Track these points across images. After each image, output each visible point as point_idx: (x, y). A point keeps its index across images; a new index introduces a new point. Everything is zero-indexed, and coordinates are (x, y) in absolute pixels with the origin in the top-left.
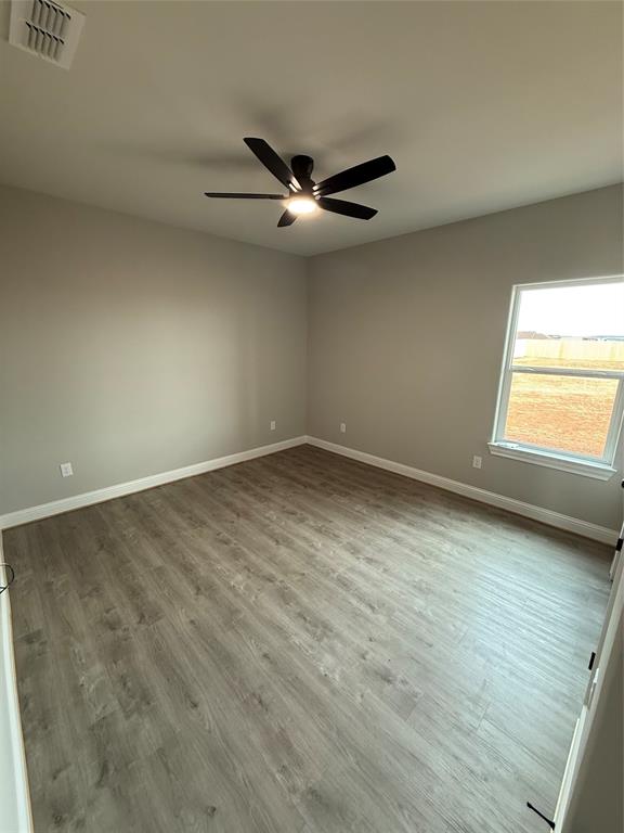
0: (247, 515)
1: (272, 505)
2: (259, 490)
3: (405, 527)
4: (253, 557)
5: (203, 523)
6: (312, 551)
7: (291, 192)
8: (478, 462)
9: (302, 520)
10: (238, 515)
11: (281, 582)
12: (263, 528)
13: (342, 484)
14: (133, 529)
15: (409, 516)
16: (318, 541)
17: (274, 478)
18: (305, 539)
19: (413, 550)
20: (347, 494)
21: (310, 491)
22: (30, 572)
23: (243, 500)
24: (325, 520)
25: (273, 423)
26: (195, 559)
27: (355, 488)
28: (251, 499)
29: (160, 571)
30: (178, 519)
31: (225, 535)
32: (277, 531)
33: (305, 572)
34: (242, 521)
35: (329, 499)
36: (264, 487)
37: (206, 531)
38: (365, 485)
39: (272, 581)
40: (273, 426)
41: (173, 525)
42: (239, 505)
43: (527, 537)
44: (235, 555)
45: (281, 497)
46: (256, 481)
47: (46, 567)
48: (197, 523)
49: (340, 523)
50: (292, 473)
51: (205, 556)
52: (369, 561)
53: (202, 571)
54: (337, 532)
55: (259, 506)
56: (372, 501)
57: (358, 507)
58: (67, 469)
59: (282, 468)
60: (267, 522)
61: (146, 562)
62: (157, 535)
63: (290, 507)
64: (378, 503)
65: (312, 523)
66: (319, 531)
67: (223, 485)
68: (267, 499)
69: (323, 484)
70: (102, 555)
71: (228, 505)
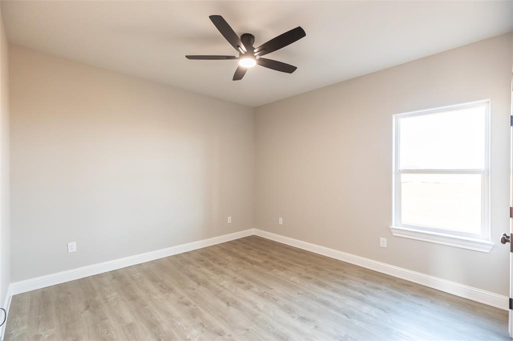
0: (205, 284)
1: (226, 276)
2: (216, 266)
3: (330, 293)
4: (207, 316)
5: (170, 290)
6: (256, 311)
7: (241, 54)
8: (383, 242)
9: (249, 288)
10: (199, 284)
11: (230, 336)
12: (217, 293)
13: (281, 262)
14: (115, 294)
15: (334, 285)
16: (261, 303)
17: (229, 258)
18: (251, 302)
19: (338, 310)
20: (284, 269)
21: (256, 267)
22: (25, 327)
23: (204, 273)
24: (267, 287)
25: (230, 218)
26: (160, 317)
27: (291, 265)
28: (210, 273)
29: (130, 327)
30: (151, 286)
31: (187, 298)
32: (228, 296)
33: (249, 328)
34: (201, 288)
35: (270, 273)
36: (220, 264)
37: (172, 296)
38: (299, 263)
39: (221, 335)
40: (229, 219)
41: (147, 291)
42: (200, 276)
43: (432, 302)
44: (194, 314)
45: (233, 271)
46: (215, 260)
47: (39, 323)
48: (166, 289)
49: (278, 290)
50: (243, 254)
51: (168, 314)
52: (303, 319)
53: (165, 327)
54: (276, 297)
55: (215, 277)
56: (304, 274)
57: (293, 278)
58: (73, 247)
59: (235, 251)
60: (221, 289)
61: (120, 319)
62: (133, 298)
63: (239, 278)
64: (309, 275)
65: (256, 290)
66: (262, 295)
67: (189, 263)
68: (222, 272)
69: (266, 262)
70: (87, 313)
71: (192, 276)
